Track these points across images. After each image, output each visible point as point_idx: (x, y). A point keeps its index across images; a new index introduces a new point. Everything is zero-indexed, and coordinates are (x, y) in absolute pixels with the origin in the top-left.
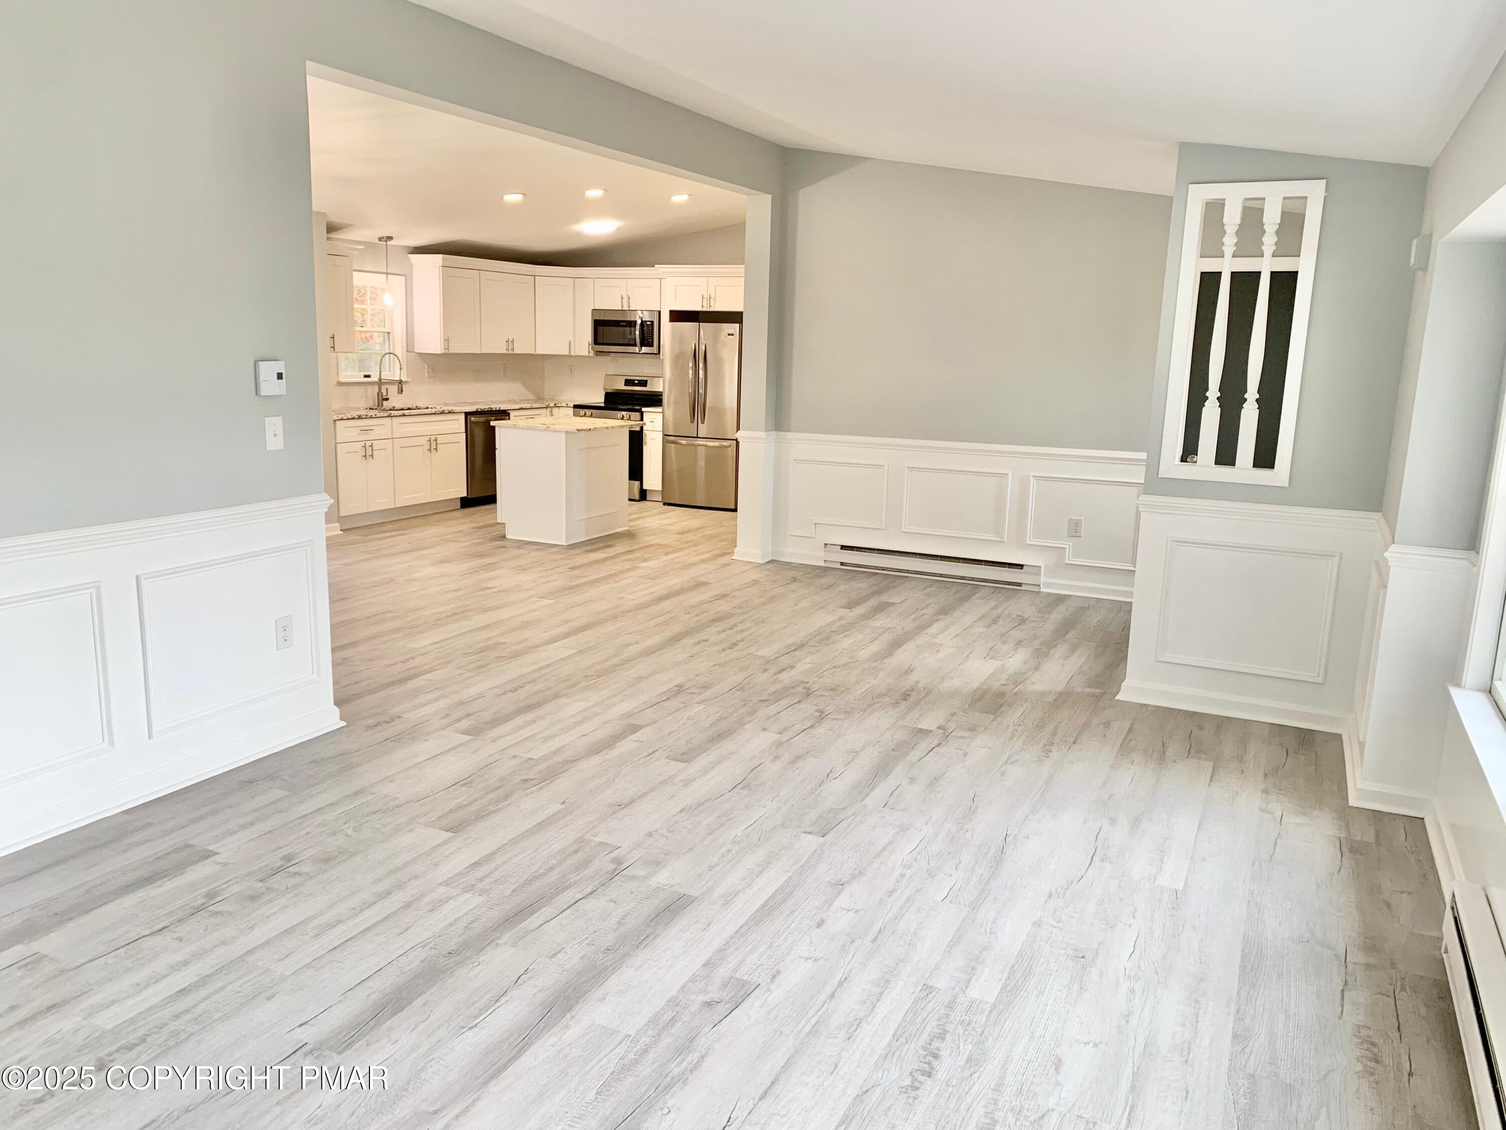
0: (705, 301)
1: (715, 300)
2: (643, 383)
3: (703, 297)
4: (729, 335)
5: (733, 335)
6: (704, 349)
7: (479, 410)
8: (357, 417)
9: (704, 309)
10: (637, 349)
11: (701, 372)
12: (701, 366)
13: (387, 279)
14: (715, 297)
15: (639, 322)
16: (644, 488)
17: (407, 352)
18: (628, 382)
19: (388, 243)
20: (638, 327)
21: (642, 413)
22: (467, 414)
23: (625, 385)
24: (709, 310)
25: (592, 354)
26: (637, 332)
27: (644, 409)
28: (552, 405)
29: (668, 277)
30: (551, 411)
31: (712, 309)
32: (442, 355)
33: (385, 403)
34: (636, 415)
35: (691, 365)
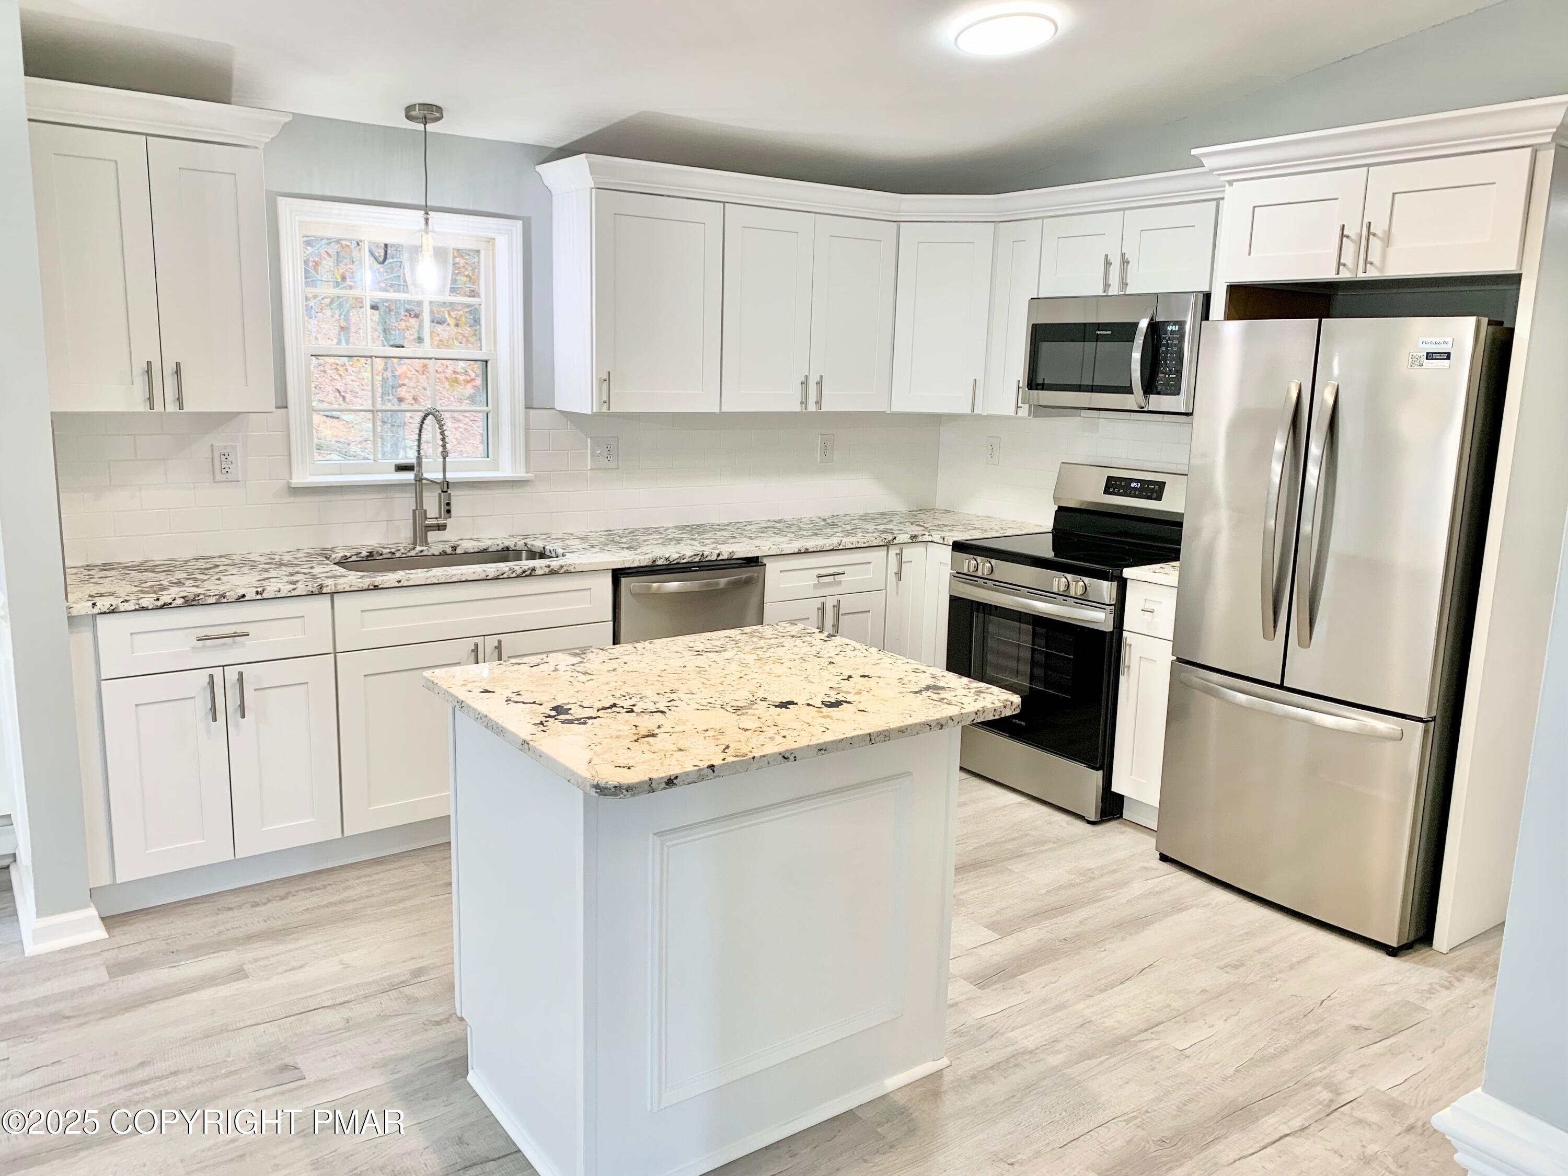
0: (1348, 246)
1: (1387, 239)
2: (1154, 490)
3: (1343, 235)
4: (1430, 356)
5: (1448, 356)
6: (1331, 401)
7: (659, 562)
8: (180, 601)
9: (1345, 275)
10: (1131, 401)
11: (1313, 471)
12: (1316, 450)
13: (427, 220)
14: (1389, 233)
15: (1144, 324)
16: (1115, 788)
17: (528, 407)
18: (1114, 485)
19: (431, 127)
20: (1139, 340)
21: (1122, 584)
22: (618, 575)
23: (1107, 491)
24: (1361, 276)
25: (1024, 411)
26: (1136, 356)
27: (1127, 572)
28: (903, 538)
29: (1231, 183)
30: (900, 555)
31: (1373, 274)
32: (594, 415)
33: (432, 536)
34: (1106, 589)
35: (1279, 446)
